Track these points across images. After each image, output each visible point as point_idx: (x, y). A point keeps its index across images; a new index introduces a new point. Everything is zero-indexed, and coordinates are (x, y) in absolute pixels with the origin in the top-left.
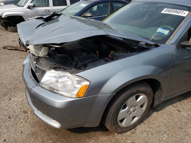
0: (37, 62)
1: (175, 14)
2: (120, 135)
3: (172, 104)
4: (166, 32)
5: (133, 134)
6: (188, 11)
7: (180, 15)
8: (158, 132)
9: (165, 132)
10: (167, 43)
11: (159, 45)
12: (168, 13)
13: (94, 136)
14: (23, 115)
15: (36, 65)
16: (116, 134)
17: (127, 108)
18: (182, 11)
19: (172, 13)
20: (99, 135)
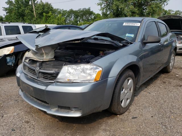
0: (41, 67)
1: (132, 25)
2: (121, 116)
3: (143, 90)
4: (133, 36)
5: (129, 113)
6: (140, 23)
7: (136, 25)
8: (145, 107)
9: (149, 106)
10: (136, 41)
11: (132, 43)
12: (127, 25)
13: (103, 122)
14: (27, 125)
15: (40, 70)
16: (119, 116)
17: (124, 90)
18: (136, 23)
19: (131, 25)
20: (106, 120)
